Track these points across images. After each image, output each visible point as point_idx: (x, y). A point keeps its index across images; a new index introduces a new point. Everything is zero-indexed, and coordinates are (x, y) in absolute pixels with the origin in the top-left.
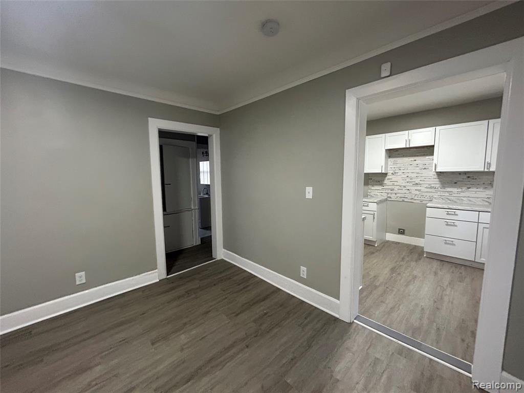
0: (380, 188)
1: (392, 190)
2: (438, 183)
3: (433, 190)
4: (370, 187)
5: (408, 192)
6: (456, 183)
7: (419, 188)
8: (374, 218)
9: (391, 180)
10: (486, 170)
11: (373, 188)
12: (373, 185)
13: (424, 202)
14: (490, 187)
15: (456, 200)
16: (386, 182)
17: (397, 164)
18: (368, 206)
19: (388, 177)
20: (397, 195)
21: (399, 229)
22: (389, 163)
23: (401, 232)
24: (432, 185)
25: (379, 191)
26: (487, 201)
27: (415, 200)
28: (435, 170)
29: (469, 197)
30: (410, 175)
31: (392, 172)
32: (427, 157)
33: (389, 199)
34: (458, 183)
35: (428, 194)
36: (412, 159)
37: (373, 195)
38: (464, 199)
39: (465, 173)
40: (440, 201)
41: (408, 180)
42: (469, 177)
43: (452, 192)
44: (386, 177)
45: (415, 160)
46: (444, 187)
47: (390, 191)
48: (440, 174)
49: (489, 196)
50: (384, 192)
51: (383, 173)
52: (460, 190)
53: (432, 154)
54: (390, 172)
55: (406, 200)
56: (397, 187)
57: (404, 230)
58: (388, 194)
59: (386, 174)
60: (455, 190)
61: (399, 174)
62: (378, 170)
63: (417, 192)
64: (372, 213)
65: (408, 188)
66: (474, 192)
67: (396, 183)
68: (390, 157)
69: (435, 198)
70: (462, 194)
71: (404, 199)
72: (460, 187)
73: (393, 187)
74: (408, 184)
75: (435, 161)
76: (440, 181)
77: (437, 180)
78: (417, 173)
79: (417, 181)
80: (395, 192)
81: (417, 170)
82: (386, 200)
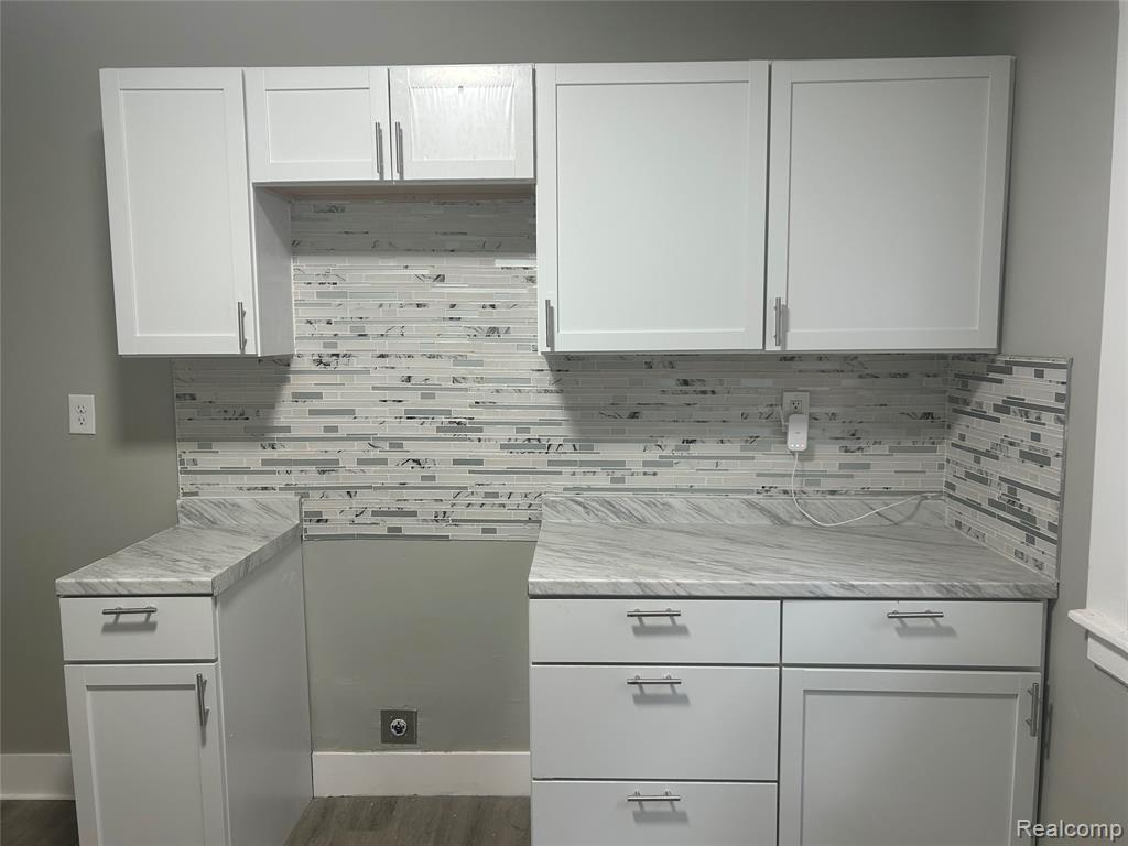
0: (252, 456)
1: (326, 467)
2: (559, 415)
3: (538, 459)
4: (187, 451)
5: (413, 476)
6: (634, 415)
7: (467, 450)
8: (203, 715)
9: (316, 404)
10: (772, 347)
11: (206, 461)
12: (205, 443)
13: (504, 532)
14: (765, 432)
15: (641, 511)
16: (287, 414)
17: (343, 294)
18: (149, 627)
19: (296, 384)
20: (357, 502)
21: (387, 716)
22: (296, 290)
23: (399, 730)
24: (535, 433)
25: (246, 480)
26: (762, 510)
27: (456, 522)
28: (550, 341)
29: (691, 489)
30: (419, 369)
31: (317, 348)
32: (500, 263)
33: (314, 529)
34: (646, 413)
35: (520, 485)
36: (423, 267)
37: (212, 512)
38: (676, 501)
39: (671, 360)
40: (575, 521)
41: (413, 400)
42: (686, 383)
43: (623, 463)
44: (286, 380)
45: (440, 278)
46: (585, 440)
47: (312, 478)
48: (566, 367)
49: (768, 482)
50: (278, 481)
51: (253, 357)
52: (654, 454)
53: (524, 242)
54: (305, 350)
55: (408, 526)
56: (358, 449)
57: (410, 716)
58: (304, 493)
59: (276, 367)
60: (633, 454)
61: (355, 364)
62: (219, 339)
63: (463, 476)
64: (187, 674)
65: (415, 450)
66: (710, 464)
67: (345, 425)
68: (296, 247)
69: (553, 505)
70: (667, 478)
71: (395, 522)
72: (652, 439)
73: (331, 450)
74: (412, 428)
75: (544, 290)
76: (569, 408)
77: (553, 399)
78: (458, 360)
79: (461, 407)
80: (341, 479)
81: (454, 340)
82: (297, 537)
